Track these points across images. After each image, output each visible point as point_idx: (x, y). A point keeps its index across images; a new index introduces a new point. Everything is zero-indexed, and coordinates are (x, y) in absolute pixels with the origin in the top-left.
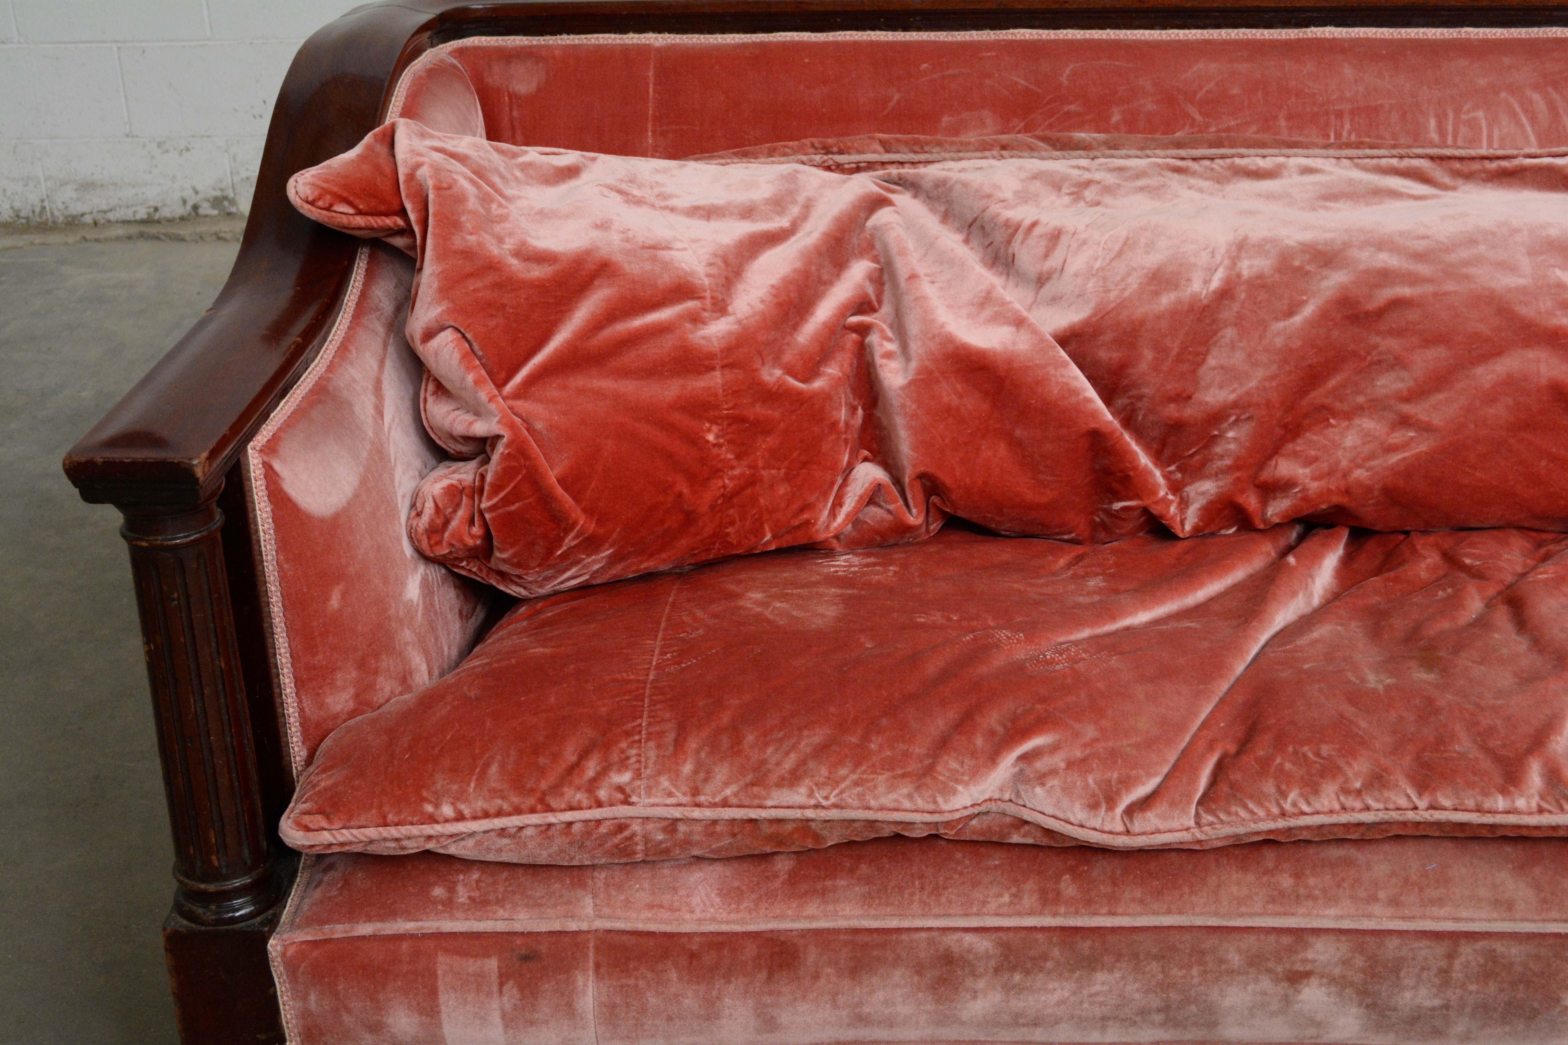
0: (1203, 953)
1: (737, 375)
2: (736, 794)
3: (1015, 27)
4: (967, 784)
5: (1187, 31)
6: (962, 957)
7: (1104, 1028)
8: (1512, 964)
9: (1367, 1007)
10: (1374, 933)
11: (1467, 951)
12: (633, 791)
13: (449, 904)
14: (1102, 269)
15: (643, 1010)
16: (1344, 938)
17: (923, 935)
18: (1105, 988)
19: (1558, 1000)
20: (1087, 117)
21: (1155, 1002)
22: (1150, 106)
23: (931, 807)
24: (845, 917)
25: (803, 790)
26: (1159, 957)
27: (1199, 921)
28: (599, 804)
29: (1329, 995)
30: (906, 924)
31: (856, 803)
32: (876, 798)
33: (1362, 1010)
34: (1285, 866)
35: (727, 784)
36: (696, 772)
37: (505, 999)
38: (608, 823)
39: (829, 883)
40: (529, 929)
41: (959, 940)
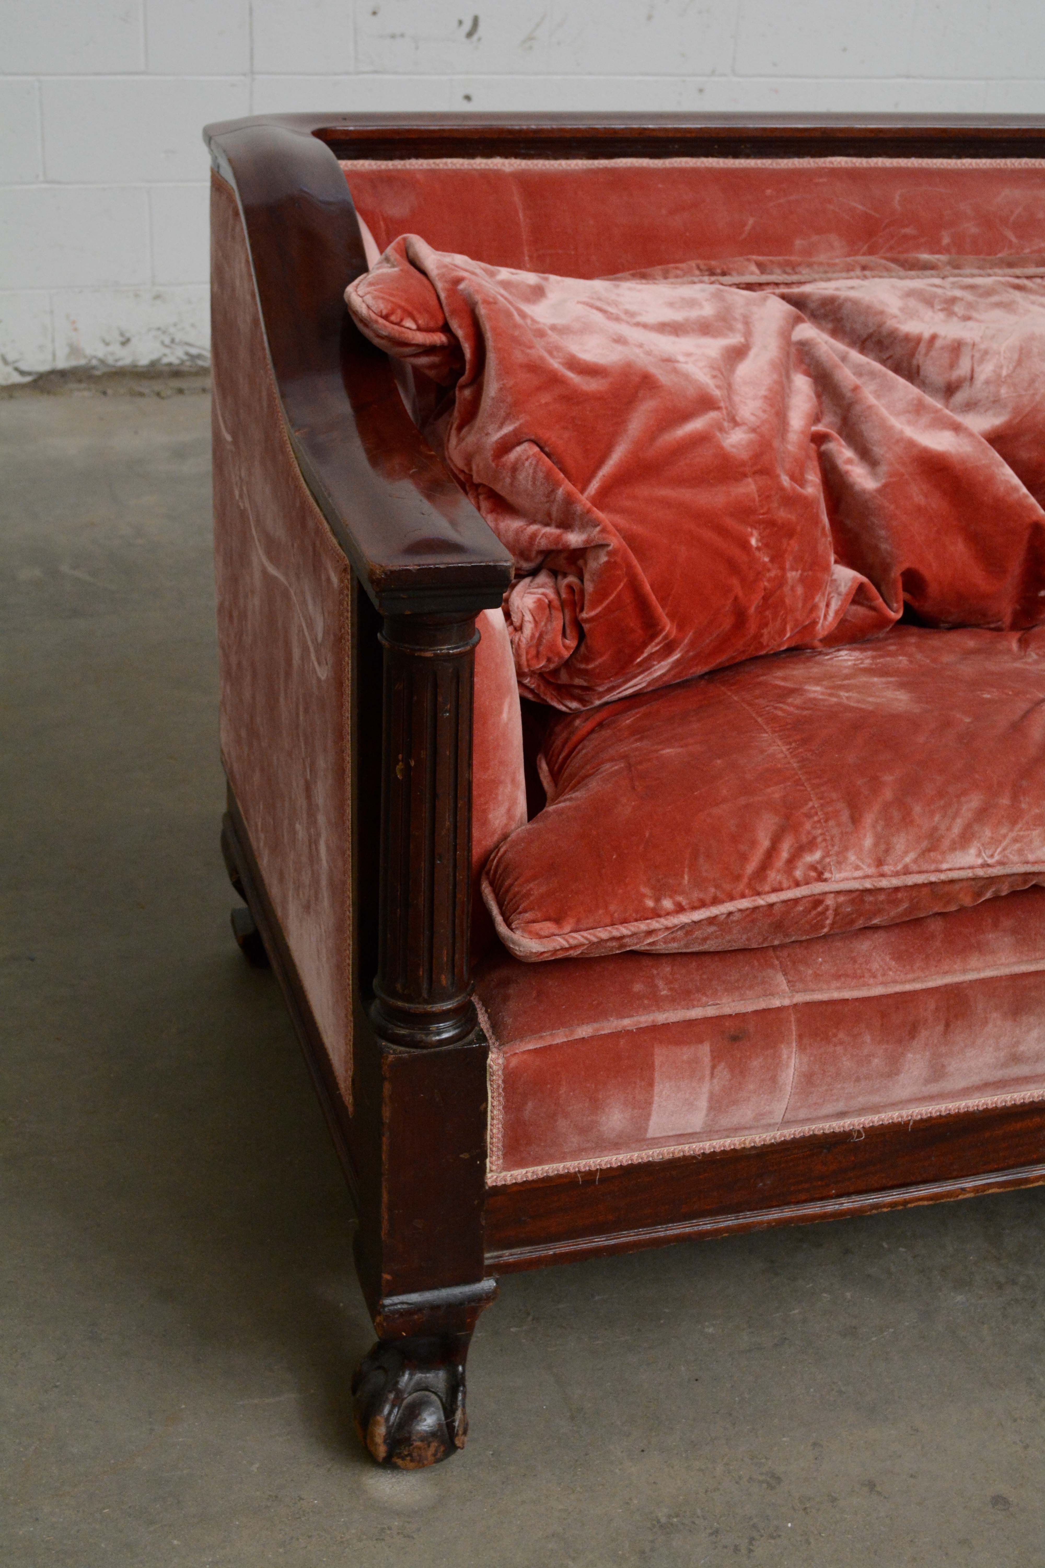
2: (915, 861)
12: (824, 868)
13: (653, 997)
14: (1009, 376)
15: (838, 1074)
20: (923, 240)
22: (973, 229)
25: (973, 851)
28: (797, 884)
31: (1015, 858)
32: (1033, 852)
35: (906, 853)
36: (876, 845)
37: (715, 1081)
38: (805, 901)
39: (980, 937)
40: (738, 1011)
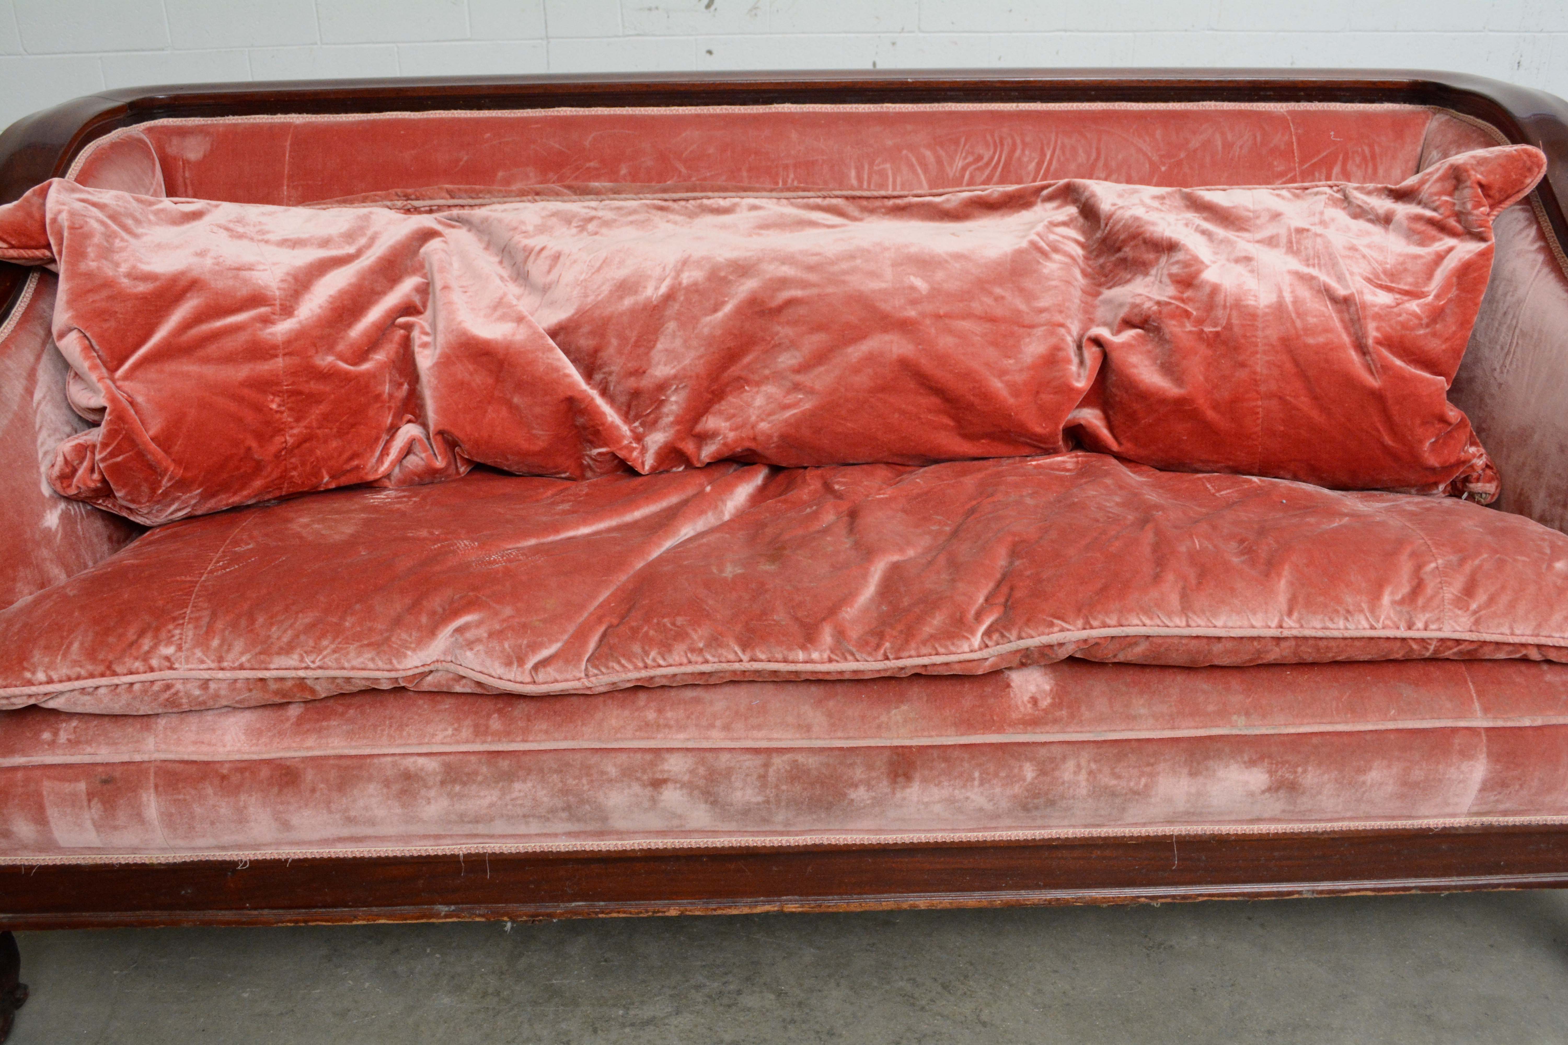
0: (589, 767)
1: (296, 360)
2: (249, 661)
4: (414, 650)
5: (684, 108)
6: (416, 775)
7: (527, 823)
8: (810, 770)
9: (711, 803)
10: (711, 750)
11: (778, 761)
12: (177, 660)
13: (53, 744)
14: (585, 280)
15: (193, 817)
16: (690, 755)
17: (389, 759)
18: (522, 794)
19: (845, 795)
20: (603, 171)
21: (559, 803)
22: (649, 162)
23: (388, 667)
24: (333, 748)
25: (296, 656)
26: (559, 771)
27: (586, 745)
28: (152, 670)
29: (682, 796)
31: (334, 665)
32: (348, 661)
33: (708, 806)
34: (652, 704)
35: (242, 654)
36: (221, 645)
37: (93, 811)
38: (159, 683)
39: (325, 724)
40: (106, 761)
41: (415, 762)
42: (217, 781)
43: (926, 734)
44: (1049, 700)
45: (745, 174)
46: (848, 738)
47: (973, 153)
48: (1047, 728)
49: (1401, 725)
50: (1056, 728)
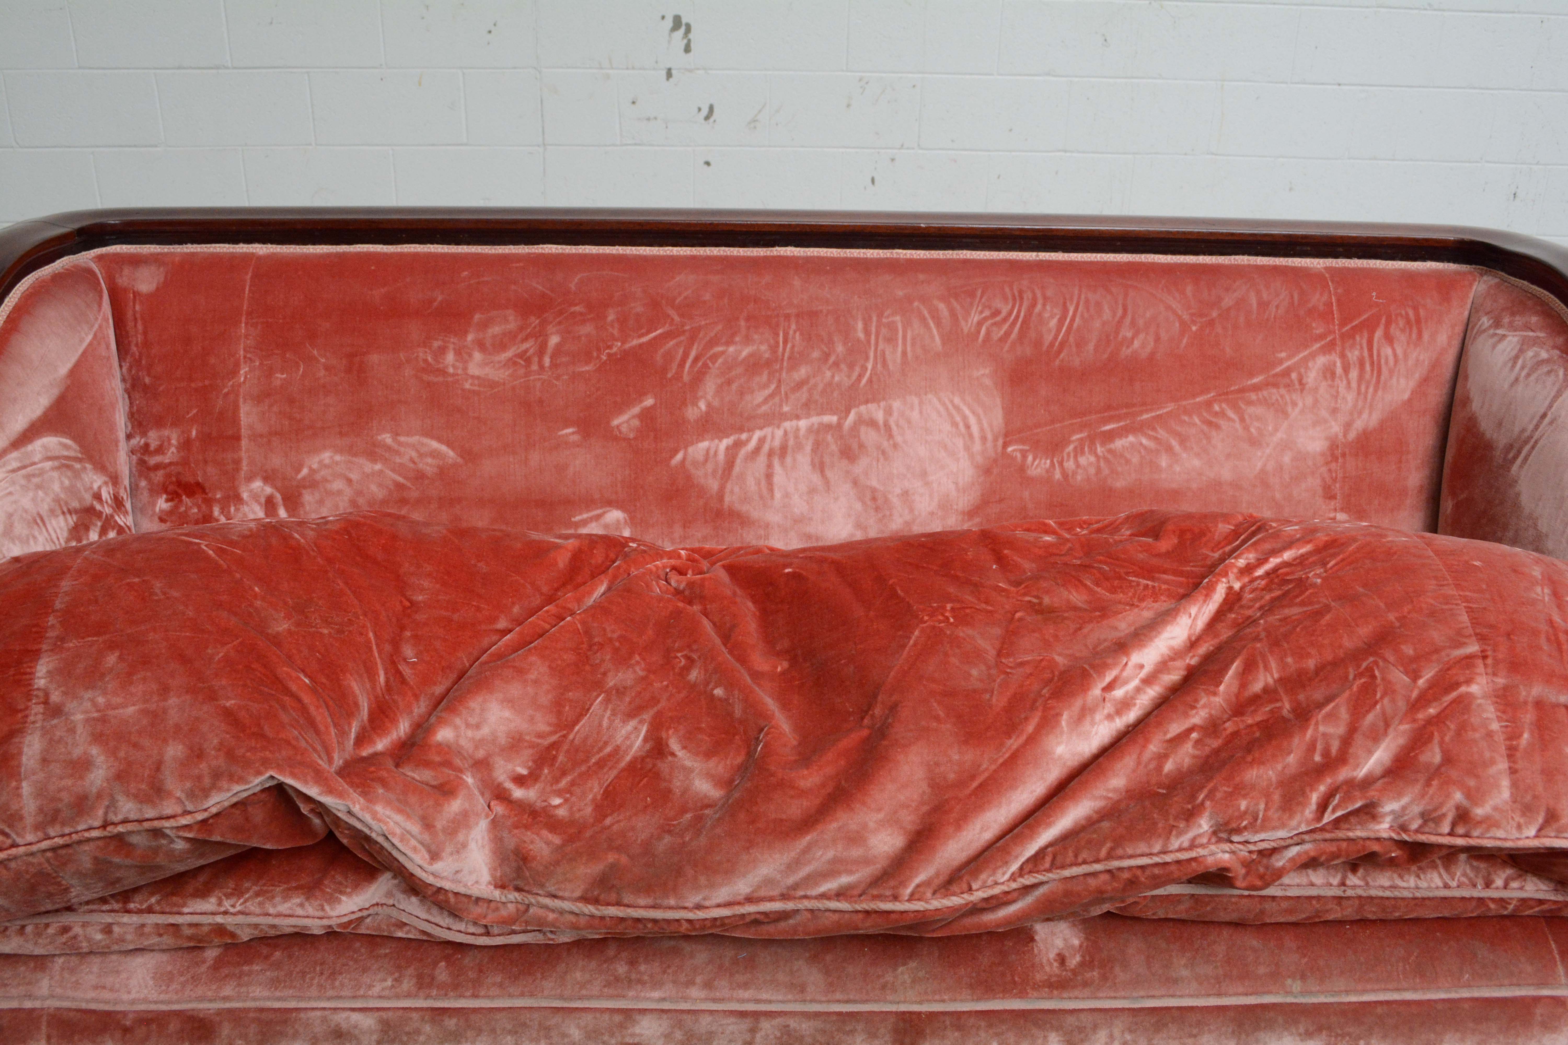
0: (548, 1029)
2: (159, 901)
3: (544, 243)
4: (349, 894)
5: (679, 249)
6: (349, 1033)
8: (802, 1037)
10: (689, 1012)
11: (766, 1025)
16: (665, 1016)
17: (318, 1014)
22: (639, 308)
23: (320, 914)
24: (254, 999)
25: (213, 900)
26: (513, 1032)
27: (544, 1004)
30: (302, 1005)
31: (258, 910)
32: (274, 906)
34: (624, 955)
35: (152, 894)
39: (246, 968)
41: (348, 1018)
42: (118, 1034)
43: (937, 997)
44: (1078, 958)
45: (742, 323)
46: (847, 1002)
47: (990, 307)
48: (1076, 993)
49: (1476, 993)
50: (1087, 992)
